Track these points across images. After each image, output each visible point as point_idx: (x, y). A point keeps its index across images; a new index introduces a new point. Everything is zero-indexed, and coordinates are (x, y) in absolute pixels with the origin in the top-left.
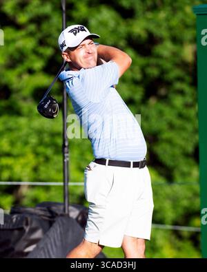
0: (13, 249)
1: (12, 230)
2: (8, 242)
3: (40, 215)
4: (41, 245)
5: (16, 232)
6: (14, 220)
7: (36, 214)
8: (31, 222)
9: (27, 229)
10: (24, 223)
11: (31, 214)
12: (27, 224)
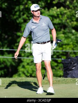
0: (69, 68)
1: (69, 63)
2: (67, 66)
3: (76, 59)
4: (76, 67)
5: (70, 64)
6: (69, 61)
7: (75, 59)
8: (74, 61)
9: (73, 63)
10: (72, 61)
11: (74, 59)
12: (73, 62)
